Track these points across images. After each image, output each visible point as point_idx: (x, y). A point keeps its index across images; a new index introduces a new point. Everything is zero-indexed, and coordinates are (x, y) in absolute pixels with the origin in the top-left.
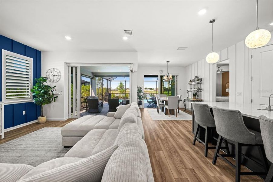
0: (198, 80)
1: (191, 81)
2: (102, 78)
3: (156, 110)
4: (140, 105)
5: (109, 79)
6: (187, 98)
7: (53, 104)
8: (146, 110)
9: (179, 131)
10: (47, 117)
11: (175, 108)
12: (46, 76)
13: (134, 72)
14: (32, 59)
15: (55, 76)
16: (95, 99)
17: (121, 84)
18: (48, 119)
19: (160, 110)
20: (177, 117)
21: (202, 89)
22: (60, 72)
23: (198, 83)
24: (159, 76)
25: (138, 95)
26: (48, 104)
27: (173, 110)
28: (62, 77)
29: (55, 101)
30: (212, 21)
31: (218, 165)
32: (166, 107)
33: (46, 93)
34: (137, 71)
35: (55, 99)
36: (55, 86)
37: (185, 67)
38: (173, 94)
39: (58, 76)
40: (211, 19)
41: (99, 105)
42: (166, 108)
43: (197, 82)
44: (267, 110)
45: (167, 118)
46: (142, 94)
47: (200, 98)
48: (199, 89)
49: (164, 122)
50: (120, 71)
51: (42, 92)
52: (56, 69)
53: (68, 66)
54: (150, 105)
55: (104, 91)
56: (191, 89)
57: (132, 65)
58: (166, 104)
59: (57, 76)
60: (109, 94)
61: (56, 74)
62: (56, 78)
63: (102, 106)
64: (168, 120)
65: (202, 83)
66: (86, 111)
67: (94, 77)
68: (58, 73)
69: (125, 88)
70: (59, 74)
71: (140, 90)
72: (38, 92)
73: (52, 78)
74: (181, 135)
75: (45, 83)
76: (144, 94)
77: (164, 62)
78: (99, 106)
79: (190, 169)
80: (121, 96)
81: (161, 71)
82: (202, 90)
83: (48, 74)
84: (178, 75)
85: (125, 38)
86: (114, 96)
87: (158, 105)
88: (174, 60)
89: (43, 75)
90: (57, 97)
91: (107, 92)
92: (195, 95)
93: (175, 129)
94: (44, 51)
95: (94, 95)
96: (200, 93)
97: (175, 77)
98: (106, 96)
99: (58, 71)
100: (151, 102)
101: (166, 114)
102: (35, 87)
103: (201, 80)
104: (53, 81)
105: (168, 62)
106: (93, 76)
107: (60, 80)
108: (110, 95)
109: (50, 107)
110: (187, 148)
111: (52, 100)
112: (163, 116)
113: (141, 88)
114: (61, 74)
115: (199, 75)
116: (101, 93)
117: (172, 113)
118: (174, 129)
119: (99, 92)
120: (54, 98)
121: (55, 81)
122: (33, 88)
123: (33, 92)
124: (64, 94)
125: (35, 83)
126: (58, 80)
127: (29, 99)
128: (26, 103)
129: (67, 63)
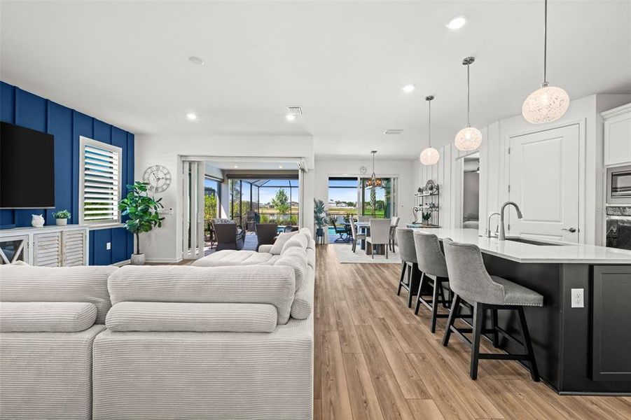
0: (431, 189)
1: (420, 190)
2: (241, 181)
3: (350, 246)
4: (320, 237)
5: (256, 183)
6: (413, 223)
7: (156, 230)
8: (331, 248)
9: (382, 277)
10: (146, 256)
11: (385, 241)
12: (144, 179)
13: (306, 170)
14: (121, 149)
15: (159, 179)
16: (228, 223)
17: (282, 194)
18: (150, 260)
19: (358, 247)
20: (387, 258)
21: (439, 206)
22: (169, 173)
23: (431, 194)
24: (359, 179)
25: (315, 217)
26: (147, 231)
27: (382, 246)
28: (172, 181)
29: (160, 226)
30: (430, 98)
31: (422, 315)
32: (368, 239)
33: (145, 211)
34: (313, 168)
35: (160, 223)
36: (161, 199)
37: (413, 161)
38: (387, 215)
39: (166, 179)
40: (428, 95)
41: (239, 237)
42: (368, 242)
43: (430, 192)
44: (497, 238)
45: (369, 259)
46: (323, 215)
48: (434, 206)
49: (360, 266)
51: (139, 209)
52: (161, 168)
53: (183, 161)
54: (341, 238)
55: (244, 209)
56: (420, 205)
57: (303, 160)
58: (369, 235)
59: (164, 180)
60: (256, 214)
61: (161, 175)
62: (161, 182)
63: (243, 237)
64: (370, 264)
65: (438, 194)
66: (212, 248)
67: (226, 178)
68: (165, 174)
69: (289, 201)
70: (168, 176)
71: (319, 207)
72: (133, 210)
73: (153, 183)
74: (382, 282)
75: (143, 194)
76: (327, 215)
77: (367, 152)
78: (237, 239)
79: (380, 319)
80: (281, 219)
81: (363, 168)
83: (146, 176)
84: (397, 178)
85: (290, 117)
86: (265, 220)
87: (354, 237)
88: (387, 148)
89: (138, 178)
90: (163, 218)
91: (251, 210)
92: (426, 217)
93: (376, 275)
94: (140, 134)
95: (224, 216)
96: (434, 213)
97: (392, 180)
98: (249, 218)
99: (165, 171)
100: (343, 232)
101: (369, 253)
102: (126, 200)
103: (438, 189)
104: (157, 189)
105: (374, 152)
106: (223, 176)
107: (169, 188)
108: (257, 216)
109: (149, 237)
110: (386, 298)
111: (155, 225)
112: (362, 257)
113: (321, 203)
114: (170, 176)
115: (434, 178)
116: (239, 212)
117: (380, 251)
118: (374, 276)
119: (235, 211)
120: (159, 221)
121: (160, 190)
122: (123, 202)
123: (122, 209)
124: (176, 214)
125: (125, 193)
126: (165, 187)
127: (116, 221)
128: (111, 229)
129: (181, 156)
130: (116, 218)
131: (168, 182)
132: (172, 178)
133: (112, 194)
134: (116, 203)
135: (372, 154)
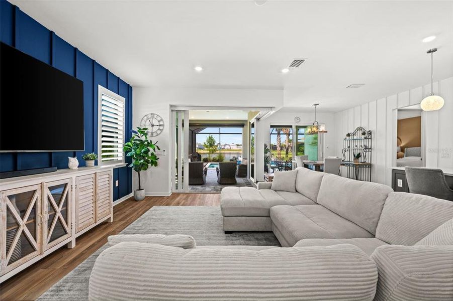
0: (364, 134)
1: (349, 135)
6: (343, 161)
7: (151, 168)
10: (146, 191)
12: (141, 125)
15: (154, 125)
17: (211, 138)
18: (147, 194)
21: (372, 147)
22: (162, 120)
23: (365, 138)
24: (294, 127)
26: (145, 169)
28: (165, 127)
29: (156, 165)
33: (147, 152)
35: (156, 162)
36: (157, 142)
37: (335, 114)
39: (160, 125)
43: (363, 136)
47: (368, 161)
48: (366, 148)
50: (228, 118)
51: (143, 151)
52: (155, 116)
53: (172, 110)
56: (349, 147)
59: (158, 127)
61: (155, 122)
62: (155, 128)
65: (371, 138)
68: (159, 121)
70: (161, 123)
72: (139, 152)
73: (149, 129)
81: (298, 118)
82: (371, 149)
83: (143, 123)
85: (285, 71)
90: (159, 158)
92: (358, 156)
96: (367, 154)
99: (159, 119)
102: (130, 143)
104: (152, 134)
105: (317, 105)
107: (162, 133)
109: (146, 174)
111: (152, 164)
114: (163, 122)
115: (363, 125)
121: (154, 134)
122: (127, 145)
123: (126, 151)
124: (168, 155)
125: (128, 137)
126: (159, 132)
127: (120, 161)
128: (119, 168)
129: (171, 106)
130: (121, 159)
131: (161, 128)
132: (165, 125)
133: (117, 137)
134: (121, 146)
135: (314, 106)
